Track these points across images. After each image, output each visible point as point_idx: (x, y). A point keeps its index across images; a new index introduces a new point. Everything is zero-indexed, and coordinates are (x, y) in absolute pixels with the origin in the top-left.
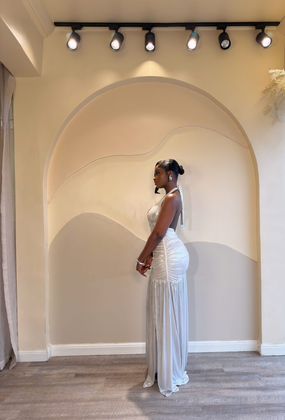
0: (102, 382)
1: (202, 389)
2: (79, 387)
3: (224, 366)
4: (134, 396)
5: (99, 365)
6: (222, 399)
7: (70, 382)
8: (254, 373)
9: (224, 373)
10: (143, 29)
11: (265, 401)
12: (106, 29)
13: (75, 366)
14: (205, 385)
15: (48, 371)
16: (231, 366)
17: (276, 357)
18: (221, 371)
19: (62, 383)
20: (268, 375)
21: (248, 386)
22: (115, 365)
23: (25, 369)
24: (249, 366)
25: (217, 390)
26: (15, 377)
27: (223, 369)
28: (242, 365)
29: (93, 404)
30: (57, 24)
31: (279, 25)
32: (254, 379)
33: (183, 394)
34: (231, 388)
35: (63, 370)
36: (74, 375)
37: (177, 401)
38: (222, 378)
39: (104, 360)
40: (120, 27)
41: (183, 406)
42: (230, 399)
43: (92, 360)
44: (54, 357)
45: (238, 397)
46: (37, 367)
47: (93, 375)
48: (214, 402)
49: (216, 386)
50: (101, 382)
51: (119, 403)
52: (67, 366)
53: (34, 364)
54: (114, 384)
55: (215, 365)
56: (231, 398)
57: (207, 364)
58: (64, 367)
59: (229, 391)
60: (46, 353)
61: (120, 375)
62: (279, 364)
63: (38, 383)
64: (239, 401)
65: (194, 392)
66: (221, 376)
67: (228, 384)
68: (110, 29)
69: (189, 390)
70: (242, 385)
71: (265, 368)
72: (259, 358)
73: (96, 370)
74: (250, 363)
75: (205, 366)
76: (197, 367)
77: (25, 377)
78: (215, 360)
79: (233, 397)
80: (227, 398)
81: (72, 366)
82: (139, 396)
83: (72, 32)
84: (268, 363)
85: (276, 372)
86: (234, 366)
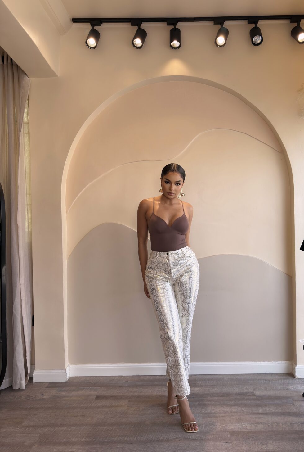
1: (231, 414)
2: (100, 410)
3: (255, 389)
4: (159, 421)
5: (120, 387)
6: (252, 425)
7: (91, 405)
8: (287, 398)
9: (255, 397)
10: (168, 24)
11: (297, 427)
12: (127, 25)
13: (96, 388)
14: (235, 409)
15: (67, 392)
16: (263, 389)
18: (251, 395)
19: (82, 405)
21: (280, 411)
22: (138, 387)
23: (42, 390)
24: (282, 389)
25: (246, 415)
26: (32, 399)
27: (254, 393)
28: (275, 388)
29: (115, 429)
30: (75, 20)
32: (287, 404)
33: (210, 418)
34: (262, 414)
35: (82, 391)
36: (95, 397)
37: (204, 426)
38: (253, 402)
39: (126, 382)
40: (143, 23)
41: (210, 432)
43: (113, 381)
44: (73, 377)
45: (269, 423)
46: (55, 388)
47: (115, 397)
48: (244, 428)
49: (245, 411)
50: (123, 405)
51: (143, 428)
52: (87, 387)
53: (53, 385)
54: (137, 408)
55: (246, 388)
56: (261, 424)
57: (236, 386)
58: (84, 389)
59: (260, 416)
60: (65, 373)
61: (143, 398)
63: (57, 405)
64: (270, 427)
65: (222, 416)
66: (251, 400)
67: (258, 409)
68: (132, 25)
69: (218, 414)
70: (274, 410)
71: (299, 392)
72: (293, 380)
73: (118, 392)
74: (283, 386)
75: (234, 388)
76: (226, 390)
77: (43, 398)
78: (245, 382)
79: (264, 423)
80: (257, 424)
81: (92, 388)
82: (164, 420)
83: (91, 28)
84: (303, 387)
86: (266, 389)
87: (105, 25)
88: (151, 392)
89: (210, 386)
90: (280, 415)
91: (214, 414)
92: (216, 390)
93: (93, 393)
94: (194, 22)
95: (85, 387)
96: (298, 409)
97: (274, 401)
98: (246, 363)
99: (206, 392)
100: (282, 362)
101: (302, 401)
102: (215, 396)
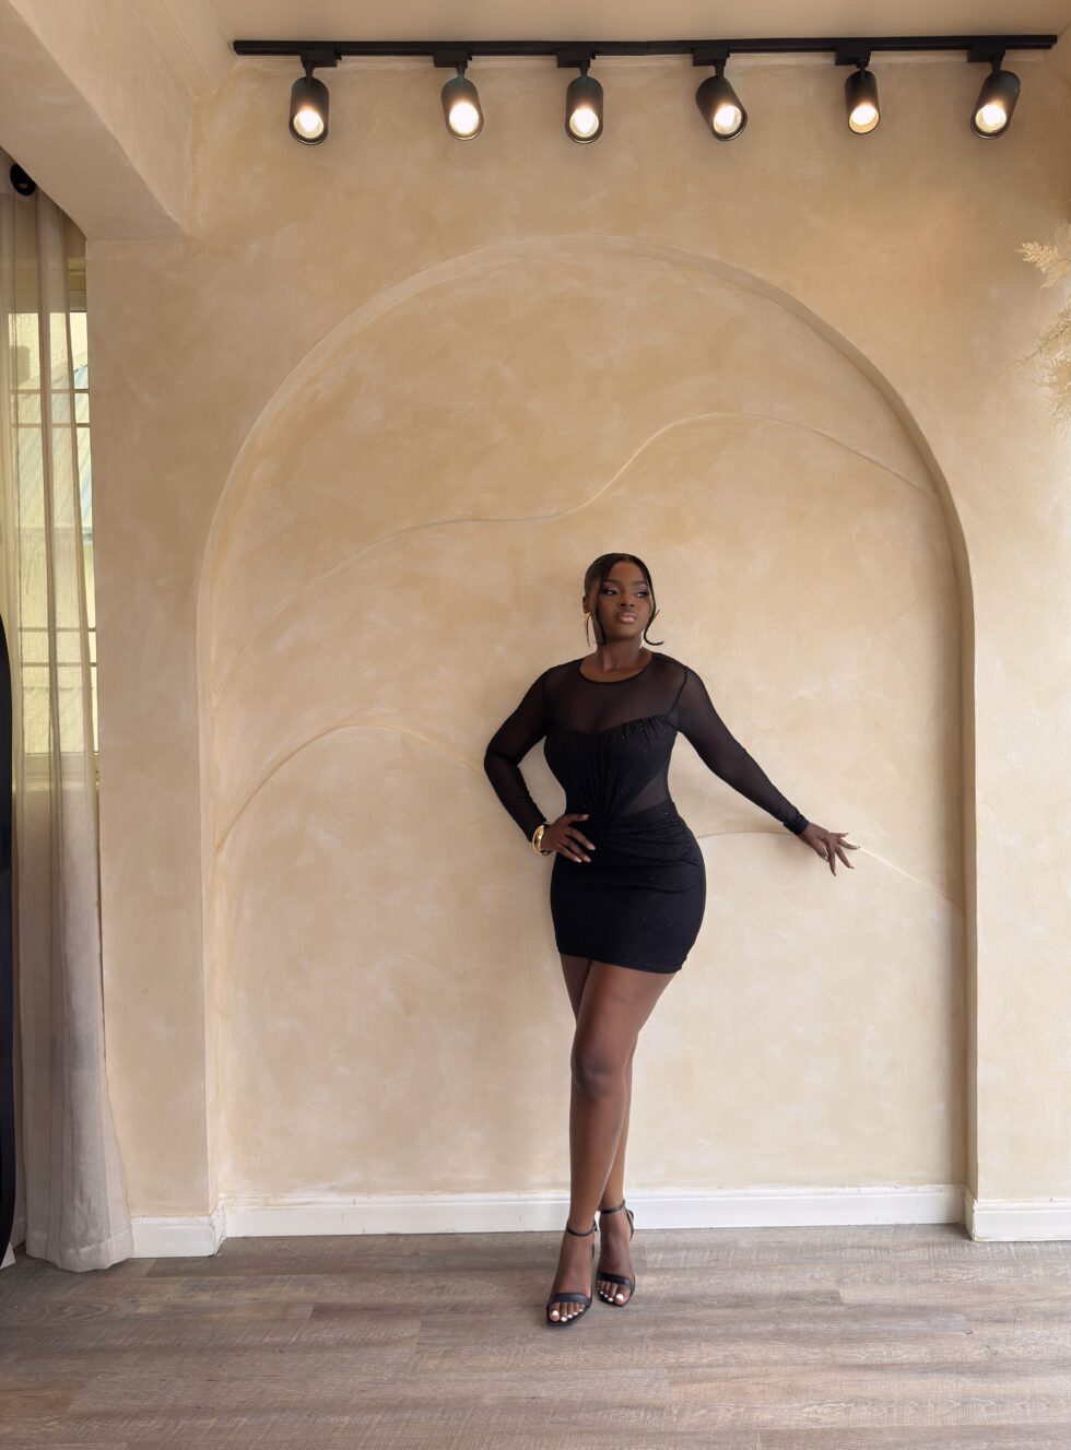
0: (413, 1337)
1: (764, 1369)
2: (327, 1355)
3: (839, 1280)
4: (525, 1394)
5: (395, 1273)
6: (834, 1408)
7: (299, 1337)
8: (949, 1310)
9: (842, 1309)
10: (561, 65)
11: (986, 1415)
12: (424, 64)
13: (312, 1276)
14: (776, 1352)
15: (217, 1293)
16: (868, 1279)
17: (1029, 1247)
18: (828, 1300)
19: (267, 1340)
20: (997, 1317)
21: (927, 1359)
22: (453, 1275)
23: (134, 1286)
24: (930, 1281)
25: (816, 1371)
26: (99, 1316)
27: (838, 1293)
28: (906, 1277)
29: (379, 1423)
30: (244, 47)
31: (1054, 46)
32: (949, 1333)
33: (695, 1385)
34: (866, 1367)
35: (268, 1290)
36: (309, 1311)
37: (675, 1411)
38: (836, 1328)
39: (413, 1255)
40: (474, 57)
41: (695, 1433)
42: (864, 1408)
43: (369, 1253)
44: (238, 1238)
45: (892, 1402)
46: (175, 1279)
47: (377, 1310)
48: (807, 1419)
49: (810, 1356)
50: (406, 1338)
51: (474, 1418)
52: (283, 1274)
53: (169, 1268)
54: (450, 1348)
55: (812, 1277)
56: (866, 1404)
57: (782, 1270)
58: (272, 1281)
59: (859, 1375)
60: (207, 1227)
61: (473, 1313)
62: (1038, 1272)
63: (183, 1341)
64: (895, 1415)
65: (738, 1378)
66: (831, 1318)
67: (855, 1350)
68: (438, 64)
69: (720, 1371)
70: (904, 1353)
71: (987, 1289)
72: (967, 1249)
73: (386, 1293)
74: (933, 1271)
75: (774, 1278)
76: (746, 1283)
77: (137, 1315)
78: (808, 1256)
79: (874, 1400)
80: (852, 1405)
81: (301, 1276)
82: (542, 1392)
83: (302, 73)
84: (999, 1272)
85: (1028, 1304)
86: (877, 1280)
87: (349, 64)
89: (692, 1269)
90: (926, 1372)
91: (709, 1369)
92: (713, 1284)
94: (647, 57)
95: (275, 1274)
96: (986, 1352)
97: (904, 1323)
98: (811, 1190)
99: (679, 1292)
100: (929, 1185)
101: (999, 1321)
102: (710, 1306)
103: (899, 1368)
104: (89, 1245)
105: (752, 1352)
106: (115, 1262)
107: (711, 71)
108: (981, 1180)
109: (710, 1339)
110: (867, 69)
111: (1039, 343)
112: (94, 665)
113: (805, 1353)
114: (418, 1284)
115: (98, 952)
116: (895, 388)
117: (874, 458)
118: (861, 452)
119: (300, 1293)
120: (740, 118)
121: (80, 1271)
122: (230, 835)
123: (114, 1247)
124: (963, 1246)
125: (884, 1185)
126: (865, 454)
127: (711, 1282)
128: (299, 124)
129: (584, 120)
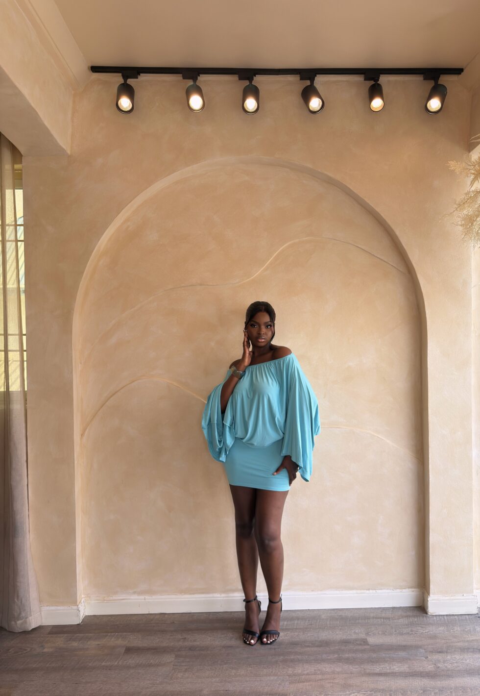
1: (333, 676)
2: (131, 671)
3: (368, 634)
4: (222, 689)
5: (163, 632)
6: (365, 694)
7: (118, 662)
8: (417, 647)
9: (369, 647)
10: (240, 79)
12: (177, 78)
13: (125, 633)
14: (338, 668)
15: (81, 642)
16: (380, 633)
17: (453, 618)
18: (363, 643)
19: (103, 664)
20: (439, 650)
21: (407, 670)
22: (190, 632)
23: (42, 639)
24: (408, 633)
25: (357, 676)
26: (26, 653)
27: (366, 639)
28: (398, 632)
30: (95, 69)
31: (462, 73)
32: (417, 658)
33: (301, 684)
34: (380, 674)
35: (104, 640)
36: (123, 650)
38: (366, 656)
39: (172, 623)
40: (201, 75)
42: (379, 694)
43: (152, 622)
44: (90, 616)
45: (391, 691)
46: (62, 635)
47: (155, 649)
49: (354, 670)
50: (168, 663)
52: (111, 633)
53: (59, 630)
54: (188, 667)
55: (354, 632)
56: (380, 691)
57: (341, 629)
58: (107, 635)
59: (377, 678)
60: (77, 611)
61: (199, 650)
62: (457, 629)
63: (65, 664)
65: (321, 680)
66: (363, 651)
67: (375, 667)
68: (184, 78)
69: (313, 677)
70: (397, 668)
71: (434, 637)
72: (425, 618)
73: (159, 641)
74: (410, 629)
75: (337, 633)
76: (324, 635)
77: (43, 652)
78: (353, 622)
79: (383, 690)
80: (373, 692)
81: (120, 634)
82: (231, 687)
83: (122, 81)
84: (440, 629)
85: (453, 644)
86: (384, 634)
87: (143, 77)
88: (211, 640)
89: (300, 629)
90: (407, 677)
91: (307, 676)
92: (310, 636)
93: (120, 642)
94: (279, 76)
95: (109, 633)
96: (434, 667)
97: (396, 653)
98: (355, 591)
99: (293, 640)
100: (407, 590)
101: (440, 652)
102: (308, 646)
103: (394, 675)
104: (22, 619)
105: (327, 667)
106: (33, 627)
107: (308, 83)
108: (431, 586)
109: (307, 662)
110: (378, 82)
111: (457, 207)
112: (25, 351)
113: (352, 668)
114: (174, 637)
115: (26, 483)
116: (391, 226)
117: (382, 258)
118: (376, 255)
119: (118, 641)
120: (321, 104)
121: (17, 632)
122: (87, 430)
123: (33, 620)
124: (423, 617)
125: (388, 589)
126: (378, 256)
127: (308, 635)
128: (120, 104)
129: (251, 104)
